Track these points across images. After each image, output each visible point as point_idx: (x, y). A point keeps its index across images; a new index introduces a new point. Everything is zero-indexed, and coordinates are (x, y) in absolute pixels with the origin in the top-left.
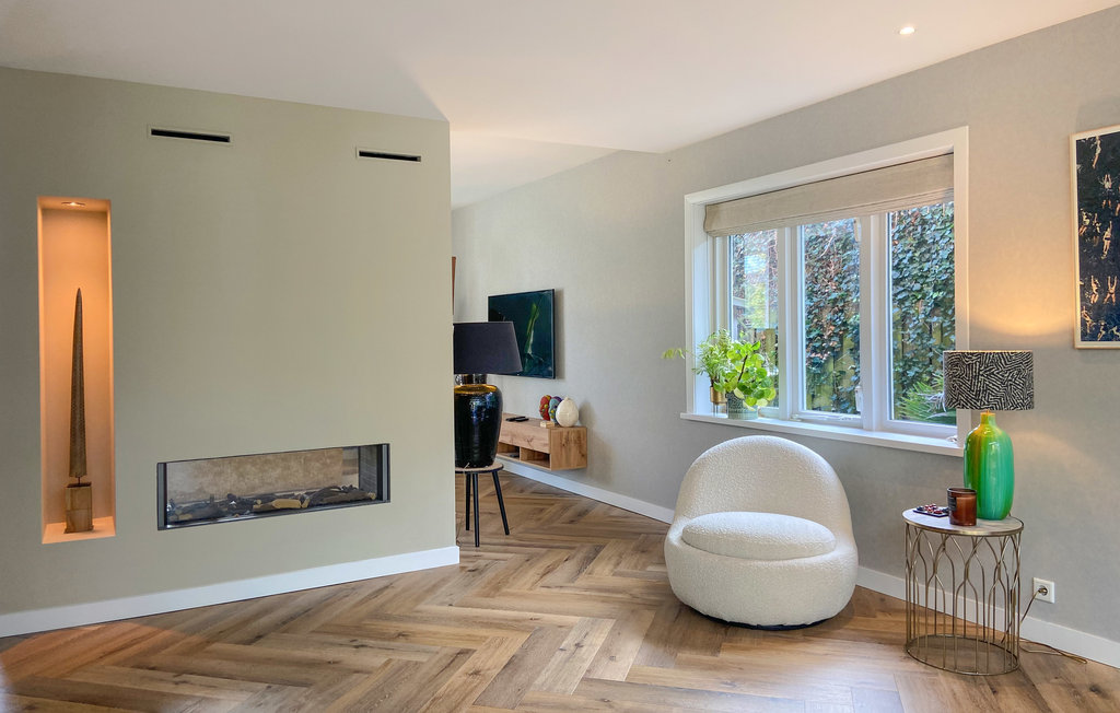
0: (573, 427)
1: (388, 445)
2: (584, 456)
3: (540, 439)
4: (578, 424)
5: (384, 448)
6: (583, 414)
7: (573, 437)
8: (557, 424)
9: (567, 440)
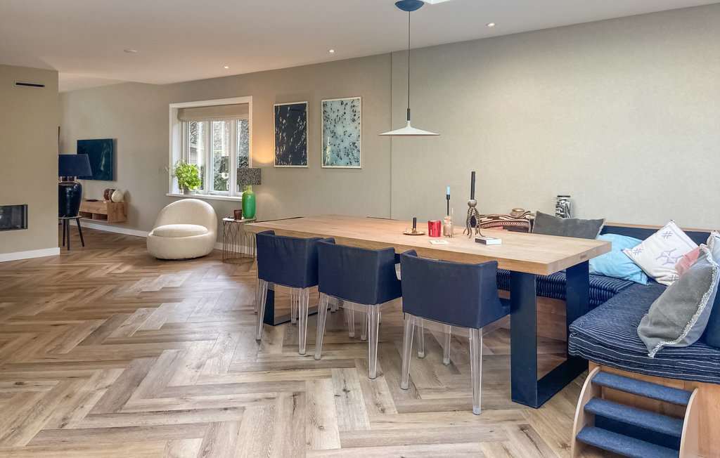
0: (120, 202)
1: (27, 206)
2: (125, 216)
3: (103, 208)
4: (123, 201)
5: (25, 207)
6: (126, 197)
7: (120, 207)
8: (112, 202)
9: (117, 209)
